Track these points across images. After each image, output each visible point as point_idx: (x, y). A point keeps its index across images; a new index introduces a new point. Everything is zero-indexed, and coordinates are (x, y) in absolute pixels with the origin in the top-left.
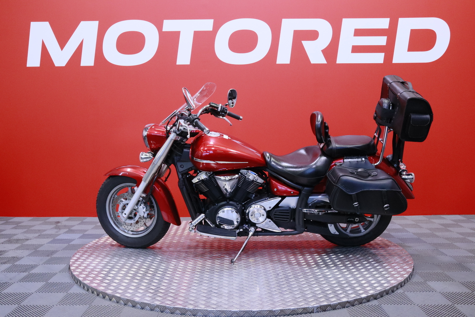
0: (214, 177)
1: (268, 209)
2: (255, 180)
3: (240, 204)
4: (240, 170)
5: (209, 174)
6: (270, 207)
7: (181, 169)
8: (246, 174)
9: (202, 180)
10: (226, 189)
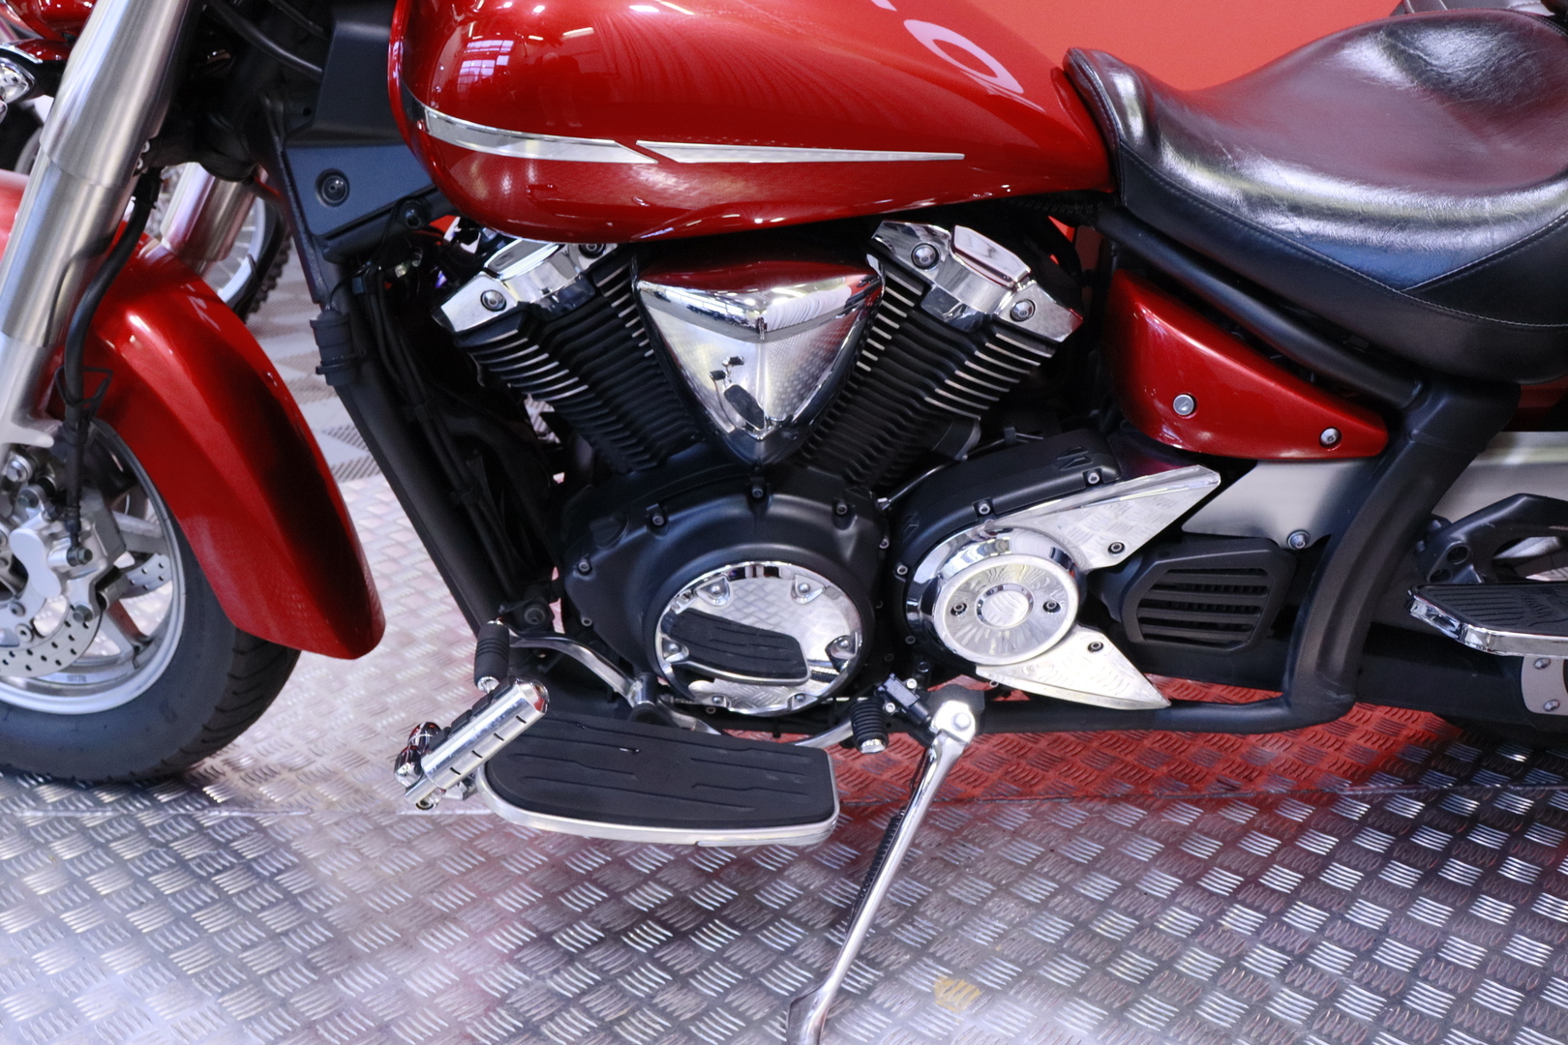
0: (627, 289)
1: (1097, 559)
2: (1005, 317)
3: (861, 514)
4: (871, 222)
5: (588, 254)
6: (1115, 549)
7: (322, 215)
8: (936, 258)
9: (526, 310)
10: (741, 399)
